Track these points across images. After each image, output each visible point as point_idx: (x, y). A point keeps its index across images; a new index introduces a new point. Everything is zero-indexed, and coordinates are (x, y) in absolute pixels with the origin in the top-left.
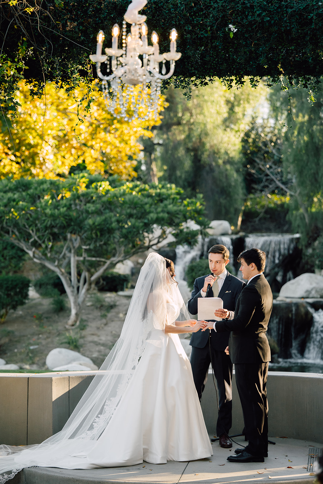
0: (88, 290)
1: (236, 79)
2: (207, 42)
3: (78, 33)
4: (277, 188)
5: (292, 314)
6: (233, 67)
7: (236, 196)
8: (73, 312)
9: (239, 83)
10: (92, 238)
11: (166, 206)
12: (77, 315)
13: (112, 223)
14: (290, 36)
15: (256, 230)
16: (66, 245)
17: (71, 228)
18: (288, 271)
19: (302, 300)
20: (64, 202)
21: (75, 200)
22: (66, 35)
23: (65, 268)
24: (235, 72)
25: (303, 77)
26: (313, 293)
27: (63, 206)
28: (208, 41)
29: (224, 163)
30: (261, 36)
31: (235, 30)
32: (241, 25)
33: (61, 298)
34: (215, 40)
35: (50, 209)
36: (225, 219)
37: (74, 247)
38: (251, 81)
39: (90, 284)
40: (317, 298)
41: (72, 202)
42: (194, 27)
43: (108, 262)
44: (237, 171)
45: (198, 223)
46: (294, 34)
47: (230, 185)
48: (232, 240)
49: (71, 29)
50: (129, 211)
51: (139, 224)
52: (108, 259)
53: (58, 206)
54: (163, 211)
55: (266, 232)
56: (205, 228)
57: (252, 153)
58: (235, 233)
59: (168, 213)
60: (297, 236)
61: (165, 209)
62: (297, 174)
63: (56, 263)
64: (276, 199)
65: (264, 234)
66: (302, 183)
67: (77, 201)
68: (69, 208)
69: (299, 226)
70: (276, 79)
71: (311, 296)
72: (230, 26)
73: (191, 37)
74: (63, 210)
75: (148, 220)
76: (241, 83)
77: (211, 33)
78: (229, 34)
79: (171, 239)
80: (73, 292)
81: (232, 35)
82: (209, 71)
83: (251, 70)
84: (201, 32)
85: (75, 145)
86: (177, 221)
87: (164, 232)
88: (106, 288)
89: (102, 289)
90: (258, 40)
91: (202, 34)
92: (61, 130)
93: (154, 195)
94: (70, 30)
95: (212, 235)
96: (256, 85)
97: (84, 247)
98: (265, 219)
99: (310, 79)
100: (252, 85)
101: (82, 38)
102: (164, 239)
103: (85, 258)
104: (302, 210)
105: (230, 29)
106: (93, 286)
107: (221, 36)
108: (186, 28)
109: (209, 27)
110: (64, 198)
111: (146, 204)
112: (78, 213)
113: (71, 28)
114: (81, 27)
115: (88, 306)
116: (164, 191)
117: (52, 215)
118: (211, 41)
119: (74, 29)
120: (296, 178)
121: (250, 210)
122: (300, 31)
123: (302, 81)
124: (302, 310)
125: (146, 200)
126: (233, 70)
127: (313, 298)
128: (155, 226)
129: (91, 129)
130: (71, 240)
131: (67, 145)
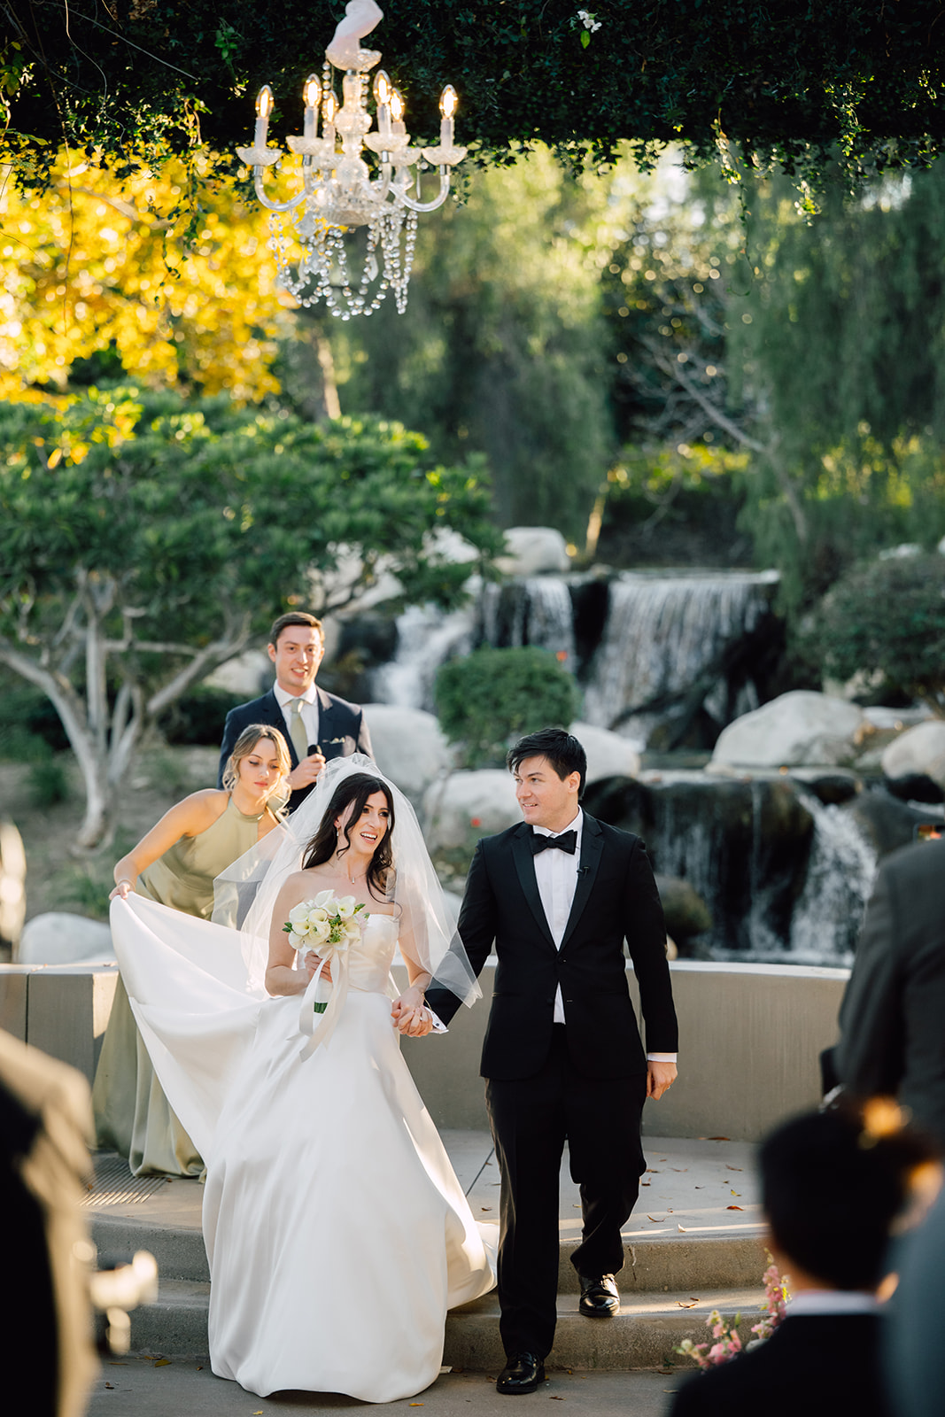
0: (138, 740)
1: (594, 148)
2: (519, 57)
3: (162, 28)
4: (712, 427)
5: (752, 817)
6: (586, 115)
7: (585, 454)
8: (95, 806)
9: (604, 158)
10: (155, 585)
11: (375, 490)
12: (106, 814)
13: (213, 540)
14: (745, 43)
15: (644, 558)
16: (75, 605)
17: (91, 555)
18: (742, 685)
19: (783, 774)
20: (69, 475)
21: (101, 470)
22: (128, 32)
23: (69, 673)
24: (591, 128)
25: (782, 143)
26: (817, 753)
27: (67, 486)
28: (520, 55)
29: (549, 346)
30: (665, 43)
31: (596, 27)
32: (611, 12)
33: (57, 762)
34: (540, 51)
35: (29, 497)
36: (549, 524)
37: (97, 612)
38: (637, 155)
39: (146, 723)
40: (826, 766)
41: (94, 476)
42: (481, 16)
43: (201, 658)
44: (589, 373)
45: (471, 539)
46: (758, 39)
47: (563, 418)
48: (571, 590)
49: (143, 17)
50: (265, 503)
51: (296, 542)
52: (201, 647)
53: (52, 486)
54: (367, 505)
55: (674, 564)
56: (492, 556)
57: (635, 315)
58: (579, 567)
59: (383, 510)
60: (770, 576)
61: (375, 500)
62: (772, 386)
63: (45, 659)
64: (706, 460)
65: (670, 571)
66: (786, 416)
67: (108, 473)
68: (85, 493)
69: (776, 549)
70: (708, 148)
71: (809, 760)
72: (582, 14)
73: (475, 45)
74: (67, 500)
75: (323, 530)
76: (610, 159)
77: (529, 34)
78: (579, 37)
79: (388, 588)
80: (93, 745)
81: (586, 41)
82: (521, 127)
83: (638, 122)
84: (501, 30)
85: (85, 293)
86: (408, 533)
87: (368, 569)
88: (191, 734)
89: (178, 739)
90: (657, 54)
91: (504, 36)
92: (43, 247)
93: (338, 455)
94: (138, 20)
95: (510, 576)
96: (649, 166)
97: (130, 612)
98: (671, 521)
99: (802, 148)
100: (639, 167)
101: (173, 42)
102: (368, 587)
103: (131, 644)
104: (787, 498)
105: (580, 23)
106: (153, 729)
107: (558, 43)
108: (461, 18)
109: (524, 18)
110: (68, 464)
111: (317, 483)
112: (110, 508)
113: (143, 14)
114: (170, 13)
115: (138, 790)
116: (368, 442)
117: (35, 516)
118: (529, 56)
119: (151, 17)
120: (769, 400)
121: (625, 493)
122: (772, 29)
123: (779, 155)
124: (783, 803)
125: (317, 471)
126: (587, 124)
127: (815, 765)
128: (343, 549)
129: (136, 242)
130: (88, 591)
131: (61, 290)
